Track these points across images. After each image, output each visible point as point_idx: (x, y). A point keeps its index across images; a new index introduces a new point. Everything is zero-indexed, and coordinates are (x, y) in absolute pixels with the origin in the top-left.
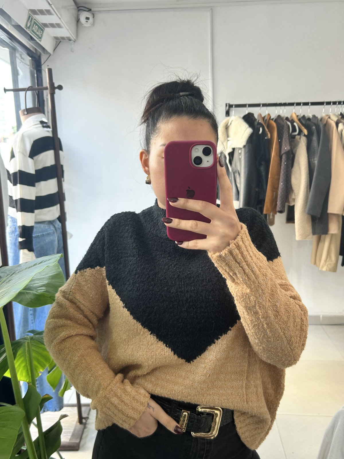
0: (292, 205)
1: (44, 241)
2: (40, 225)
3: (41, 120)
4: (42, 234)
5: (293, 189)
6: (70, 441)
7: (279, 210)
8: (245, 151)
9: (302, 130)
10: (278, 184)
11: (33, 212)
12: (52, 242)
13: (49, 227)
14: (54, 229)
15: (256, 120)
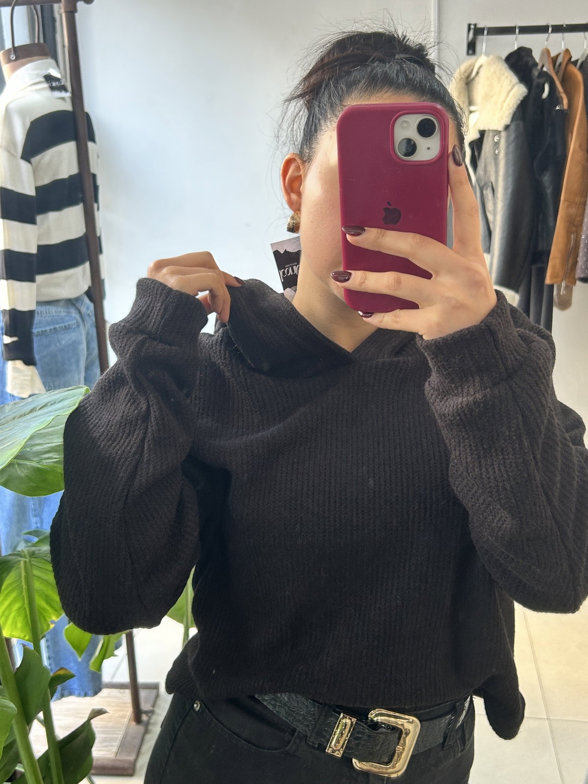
1: (58, 344)
2: (48, 307)
3: (46, 73)
4: (52, 327)
6: (116, 756)
7: (582, 276)
8: (508, 137)
10: (582, 217)
11: (32, 280)
12: (74, 345)
13: (68, 312)
14: (78, 317)
15: (536, 64)
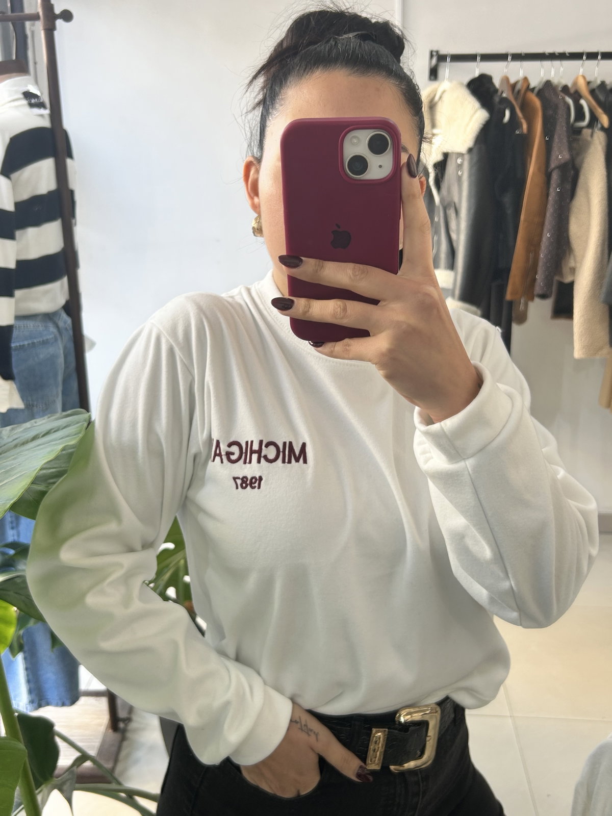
0: (568, 280)
1: (36, 358)
2: (26, 322)
3: (24, 89)
4: (30, 342)
5: (572, 247)
7: (540, 292)
8: (471, 160)
9: (598, 116)
10: (541, 235)
12: (52, 359)
13: (46, 327)
14: (55, 330)
15: (496, 91)
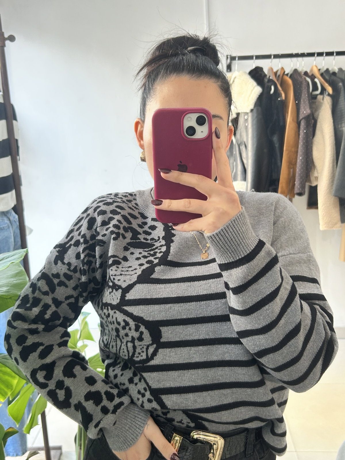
0: (314, 185)
5: (315, 164)
7: (298, 192)
8: (253, 116)
9: (326, 88)
10: (296, 158)
13: (3, 220)
